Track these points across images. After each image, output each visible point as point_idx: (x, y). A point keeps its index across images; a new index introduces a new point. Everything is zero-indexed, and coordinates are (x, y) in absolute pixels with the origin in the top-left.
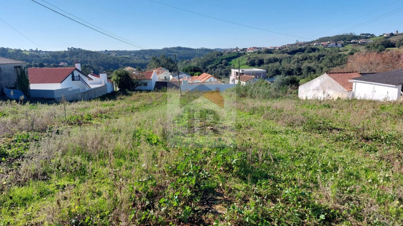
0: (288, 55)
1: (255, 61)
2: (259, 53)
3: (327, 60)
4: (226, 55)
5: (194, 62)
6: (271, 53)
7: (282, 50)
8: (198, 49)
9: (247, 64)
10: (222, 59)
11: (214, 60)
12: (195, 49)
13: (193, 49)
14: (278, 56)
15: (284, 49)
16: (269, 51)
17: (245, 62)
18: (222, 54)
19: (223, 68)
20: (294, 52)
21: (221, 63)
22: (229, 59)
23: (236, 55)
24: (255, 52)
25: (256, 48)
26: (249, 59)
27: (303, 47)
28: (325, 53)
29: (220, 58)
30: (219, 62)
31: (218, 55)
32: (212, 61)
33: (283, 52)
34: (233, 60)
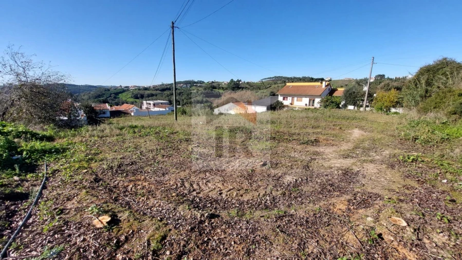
0: (160, 92)
1: (137, 95)
2: (139, 90)
3: (186, 95)
4: (112, 91)
5: (84, 96)
6: (149, 90)
7: (155, 88)
8: (82, 86)
9: (132, 97)
10: (111, 94)
11: (104, 94)
12: (80, 86)
13: (77, 86)
14: (154, 92)
15: (156, 88)
16: (146, 89)
17: (130, 96)
18: (109, 90)
19: (113, 100)
20: (163, 90)
21: (110, 96)
22: (117, 94)
23: (121, 91)
24: (136, 89)
25: (136, 86)
26: (133, 94)
27: (168, 87)
28: (182, 91)
29: (109, 93)
30: (108, 95)
31: (106, 91)
32: (102, 95)
33: (157, 90)
34: (120, 95)
